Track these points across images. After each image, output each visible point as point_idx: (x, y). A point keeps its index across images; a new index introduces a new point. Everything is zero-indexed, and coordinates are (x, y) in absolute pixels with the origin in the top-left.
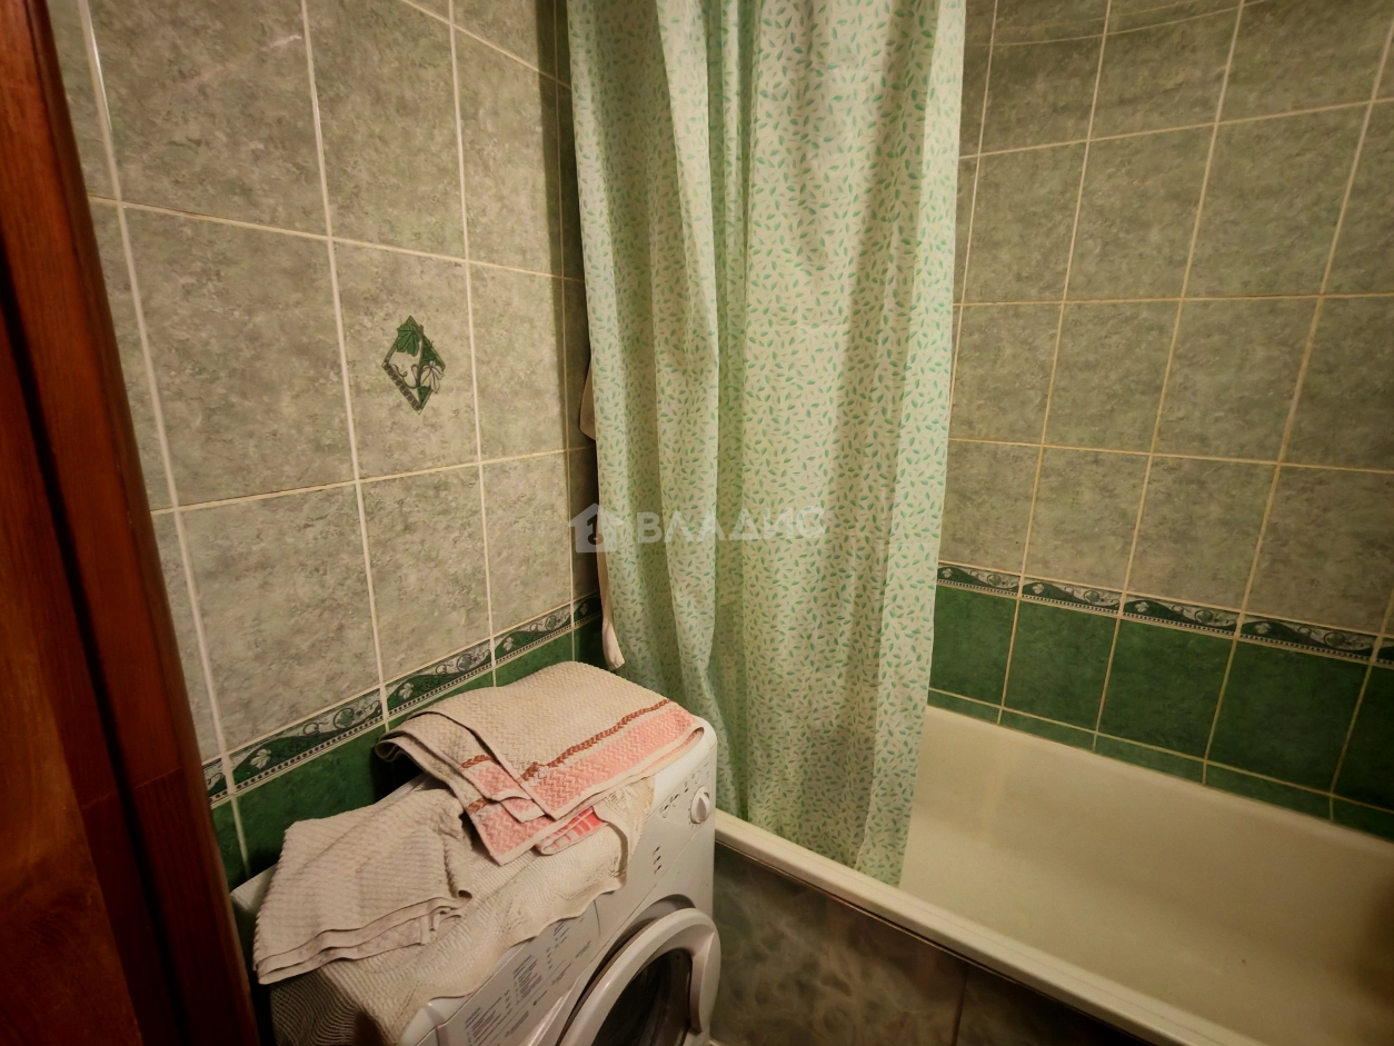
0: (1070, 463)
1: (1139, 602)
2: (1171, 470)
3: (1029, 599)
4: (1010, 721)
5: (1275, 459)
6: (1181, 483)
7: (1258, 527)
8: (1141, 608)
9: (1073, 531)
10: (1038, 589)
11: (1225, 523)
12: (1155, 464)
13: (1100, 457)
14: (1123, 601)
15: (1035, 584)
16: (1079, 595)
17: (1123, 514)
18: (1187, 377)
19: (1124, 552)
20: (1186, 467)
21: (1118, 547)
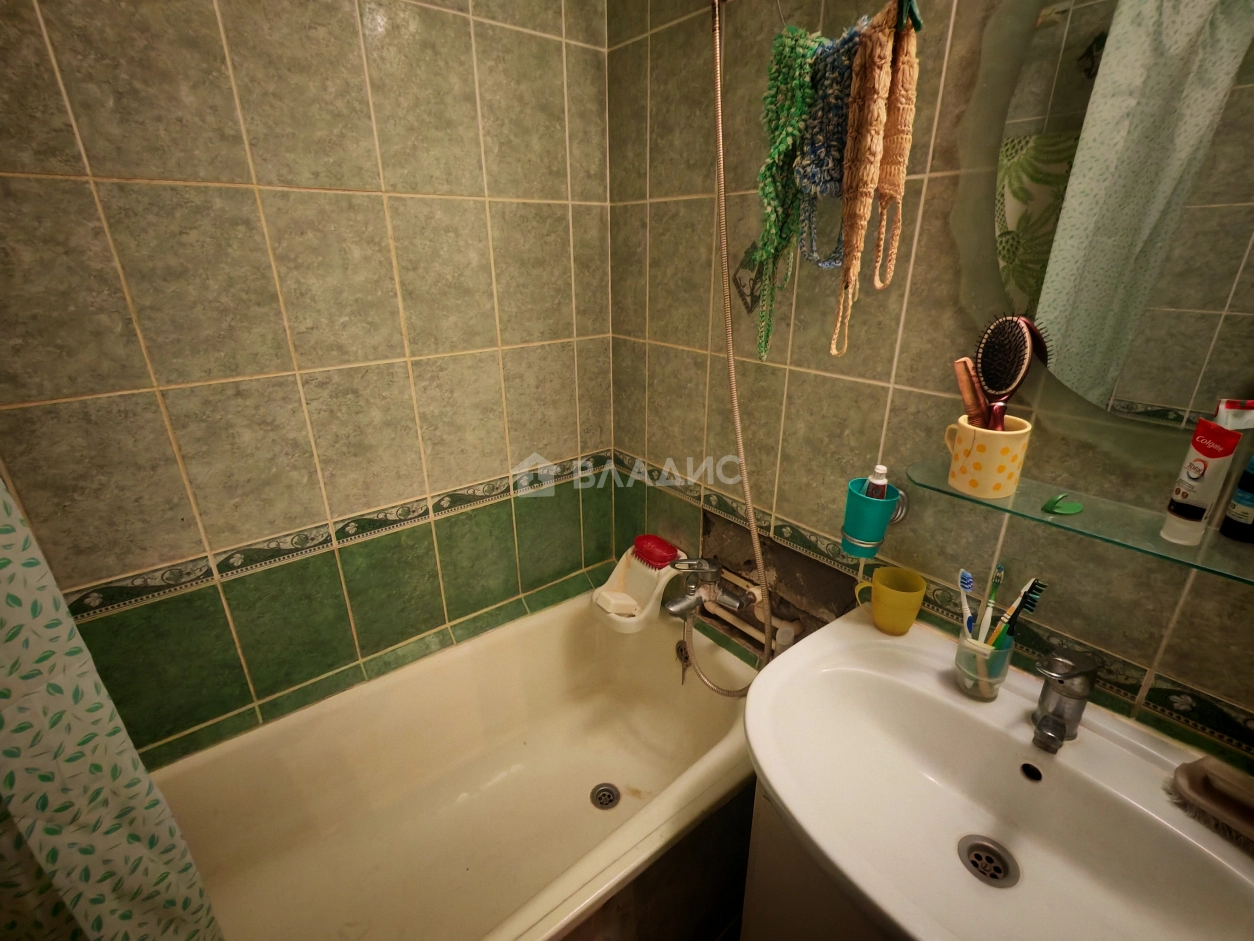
0: (206, 403)
1: (347, 525)
2: (322, 385)
3: (231, 576)
4: (273, 712)
5: (404, 356)
6: (337, 397)
7: (413, 420)
8: (351, 529)
9: (249, 481)
10: (237, 560)
11: (388, 424)
12: (306, 383)
13: (242, 387)
14: (332, 531)
15: (231, 557)
16: (287, 545)
17: (295, 444)
18: (298, 282)
19: (313, 482)
20: (336, 379)
21: (305, 480)
